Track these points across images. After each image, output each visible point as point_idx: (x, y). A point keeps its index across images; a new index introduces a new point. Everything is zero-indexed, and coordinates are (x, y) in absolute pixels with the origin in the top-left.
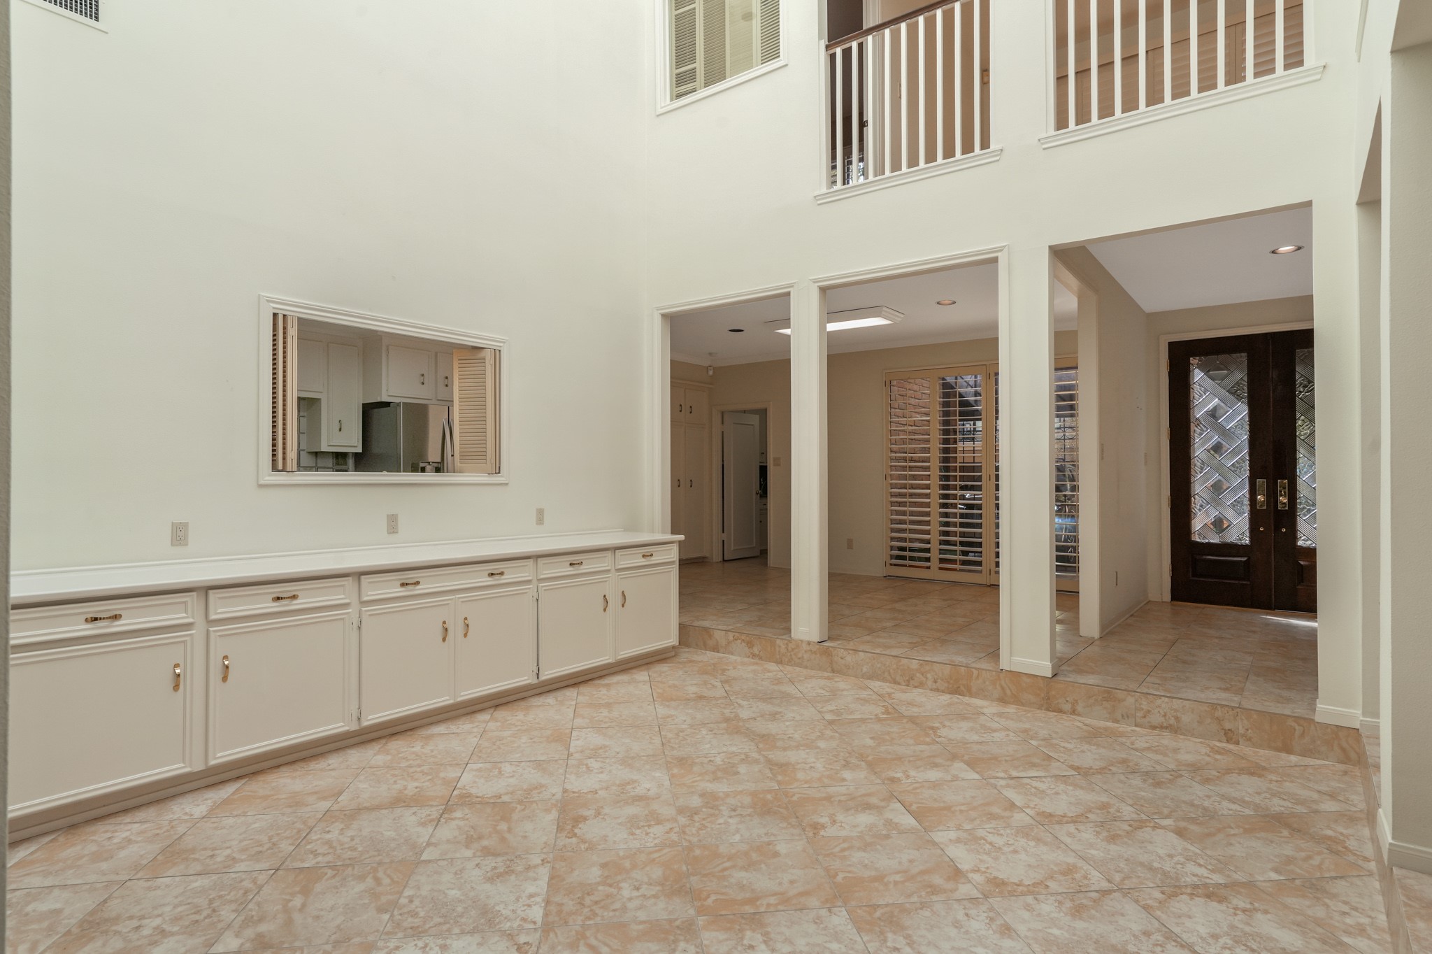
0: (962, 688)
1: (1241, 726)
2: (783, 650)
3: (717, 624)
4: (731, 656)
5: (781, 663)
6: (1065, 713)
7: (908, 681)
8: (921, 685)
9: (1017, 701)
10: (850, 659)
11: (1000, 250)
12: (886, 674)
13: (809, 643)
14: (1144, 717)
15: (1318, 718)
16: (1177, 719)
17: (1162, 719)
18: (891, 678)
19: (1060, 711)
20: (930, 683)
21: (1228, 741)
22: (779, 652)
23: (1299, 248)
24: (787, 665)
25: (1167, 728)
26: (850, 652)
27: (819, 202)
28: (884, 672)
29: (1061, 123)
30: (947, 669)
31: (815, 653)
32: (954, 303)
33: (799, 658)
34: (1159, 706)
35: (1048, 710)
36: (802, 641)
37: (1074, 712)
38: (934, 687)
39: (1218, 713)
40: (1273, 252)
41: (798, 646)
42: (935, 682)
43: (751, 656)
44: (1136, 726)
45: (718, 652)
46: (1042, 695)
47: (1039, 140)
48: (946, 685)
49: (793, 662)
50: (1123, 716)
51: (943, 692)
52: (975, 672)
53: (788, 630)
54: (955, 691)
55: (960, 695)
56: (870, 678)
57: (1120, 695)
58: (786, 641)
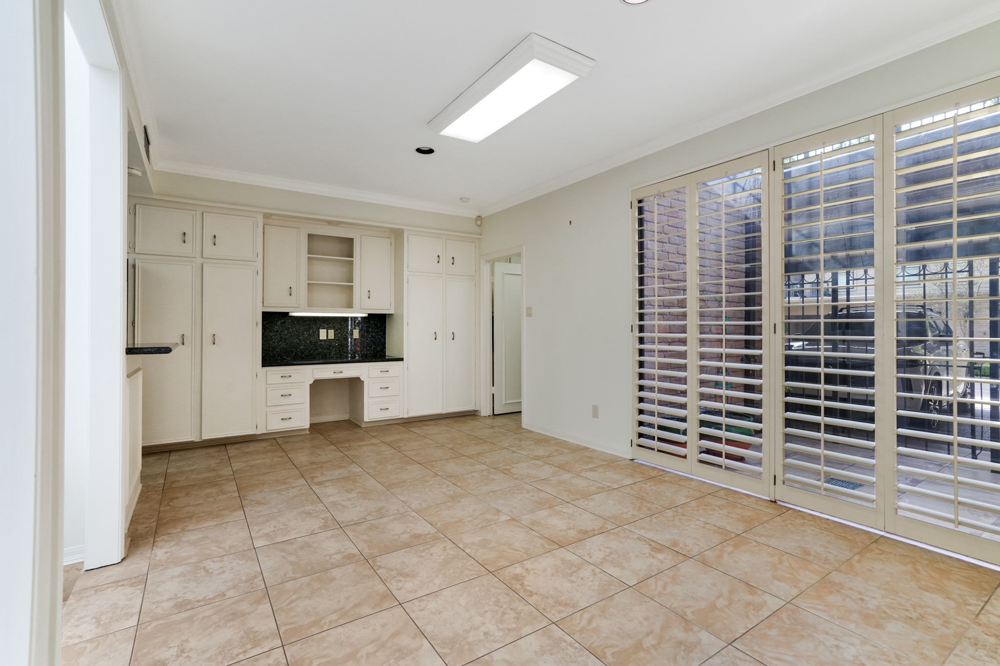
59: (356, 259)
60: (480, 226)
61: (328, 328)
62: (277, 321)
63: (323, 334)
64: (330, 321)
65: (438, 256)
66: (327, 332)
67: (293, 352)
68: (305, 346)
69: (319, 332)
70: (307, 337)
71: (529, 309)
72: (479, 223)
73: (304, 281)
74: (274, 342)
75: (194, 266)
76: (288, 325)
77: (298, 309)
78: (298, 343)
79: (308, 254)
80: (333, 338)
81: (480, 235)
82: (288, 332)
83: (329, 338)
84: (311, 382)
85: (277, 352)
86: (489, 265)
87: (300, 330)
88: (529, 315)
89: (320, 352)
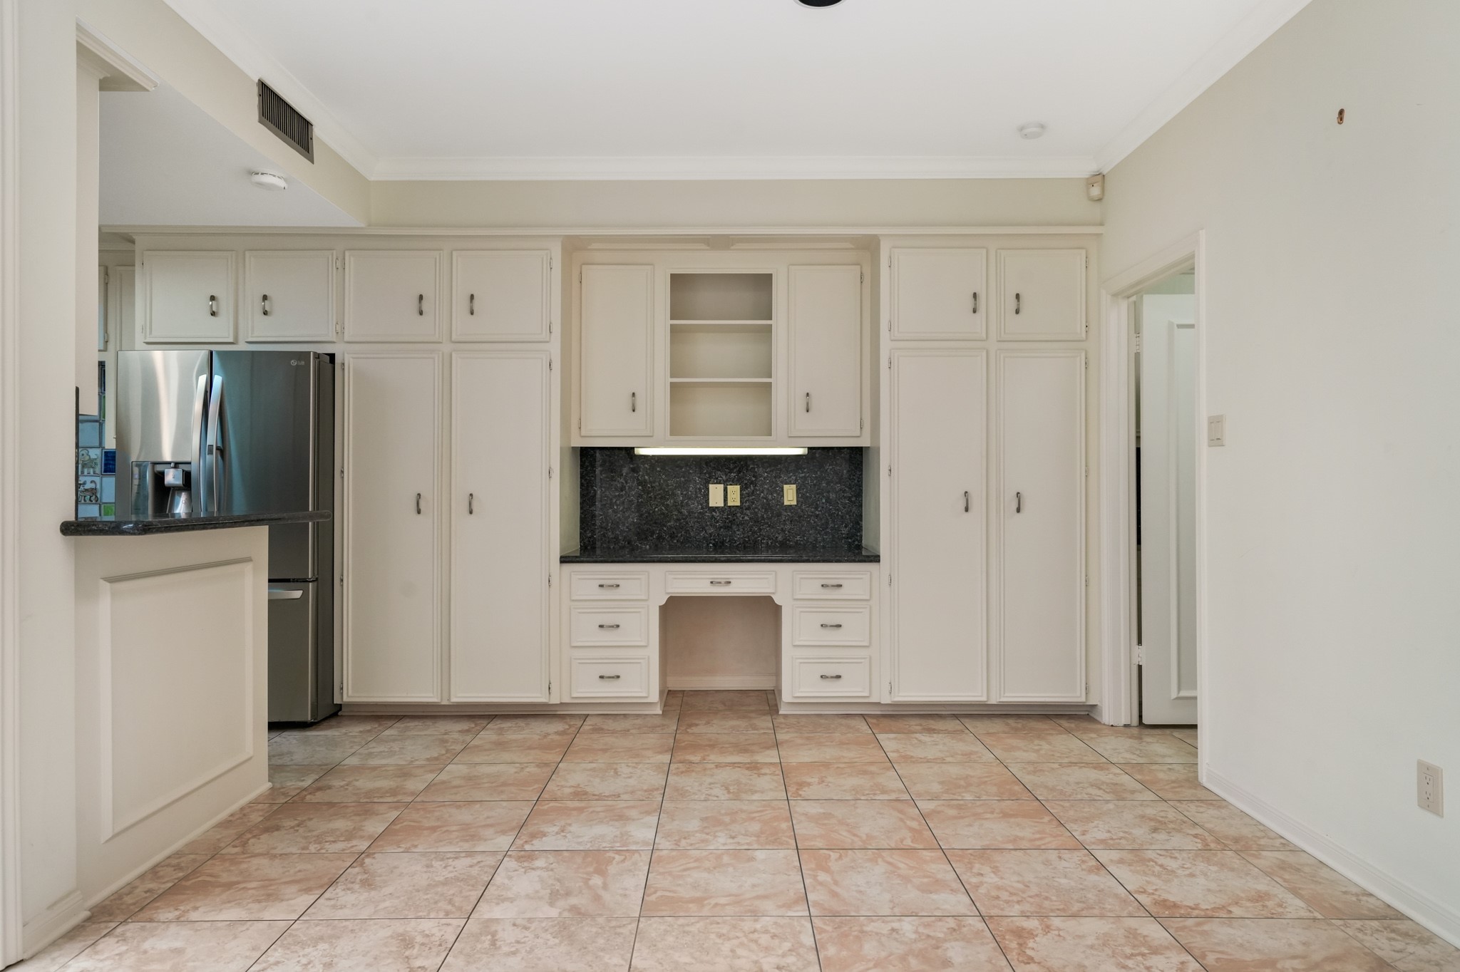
59: (779, 322)
60: (1100, 200)
61: (727, 480)
62: (622, 466)
63: (716, 494)
64: (732, 466)
65: (975, 295)
66: (725, 490)
67: (653, 533)
68: (678, 520)
69: (708, 489)
70: (682, 502)
71: (1216, 422)
72: (1096, 191)
73: (662, 380)
74: (615, 512)
75: (436, 359)
76: (643, 476)
77: (651, 441)
78: (664, 514)
79: (672, 318)
80: (738, 504)
81: (1101, 224)
82: (643, 491)
83: (730, 503)
84: (663, 602)
85: (622, 531)
86: (1124, 305)
87: (668, 485)
88: (1216, 441)
89: (711, 534)
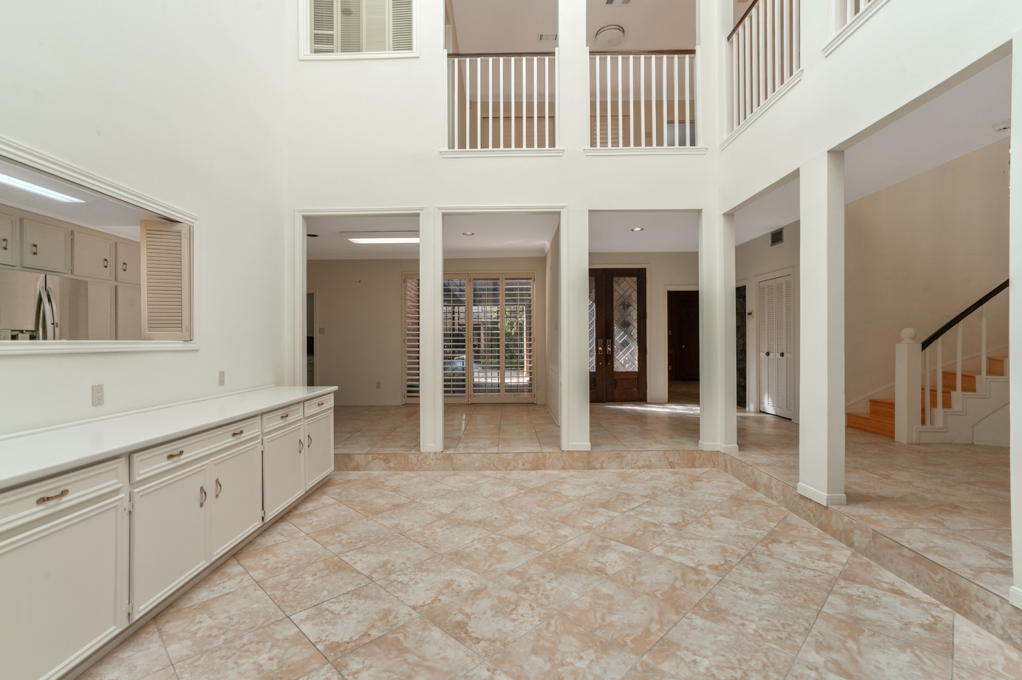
0: (540, 465)
1: (675, 459)
2: (415, 460)
3: (358, 450)
4: (370, 472)
5: (413, 470)
6: (597, 469)
7: (507, 467)
8: (515, 468)
9: (573, 467)
10: (465, 460)
11: (563, 207)
12: (492, 465)
13: (435, 454)
14: (635, 463)
15: (705, 449)
16: (650, 461)
17: (643, 463)
18: (495, 467)
19: (595, 468)
20: (520, 466)
21: (671, 468)
22: (412, 463)
23: (642, 229)
24: (418, 471)
25: (645, 467)
26: (466, 455)
27: (443, 156)
28: (490, 464)
29: (593, 144)
30: (531, 456)
31: (440, 459)
32: (473, 234)
33: (427, 465)
34: (642, 456)
35: (589, 469)
36: (429, 453)
37: (602, 468)
38: (523, 467)
39: (667, 455)
40: (632, 230)
41: (426, 457)
42: (524, 465)
43: (388, 469)
44: (632, 469)
45: (359, 470)
46: (586, 461)
47: (584, 150)
48: (530, 465)
49: (423, 468)
50: (626, 464)
51: (529, 470)
52: (548, 455)
53: (418, 446)
54: (536, 468)
55: (539, 470)
56: (481, 469)
57: (624, 454)
58: (417, 455)
